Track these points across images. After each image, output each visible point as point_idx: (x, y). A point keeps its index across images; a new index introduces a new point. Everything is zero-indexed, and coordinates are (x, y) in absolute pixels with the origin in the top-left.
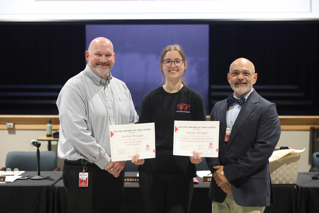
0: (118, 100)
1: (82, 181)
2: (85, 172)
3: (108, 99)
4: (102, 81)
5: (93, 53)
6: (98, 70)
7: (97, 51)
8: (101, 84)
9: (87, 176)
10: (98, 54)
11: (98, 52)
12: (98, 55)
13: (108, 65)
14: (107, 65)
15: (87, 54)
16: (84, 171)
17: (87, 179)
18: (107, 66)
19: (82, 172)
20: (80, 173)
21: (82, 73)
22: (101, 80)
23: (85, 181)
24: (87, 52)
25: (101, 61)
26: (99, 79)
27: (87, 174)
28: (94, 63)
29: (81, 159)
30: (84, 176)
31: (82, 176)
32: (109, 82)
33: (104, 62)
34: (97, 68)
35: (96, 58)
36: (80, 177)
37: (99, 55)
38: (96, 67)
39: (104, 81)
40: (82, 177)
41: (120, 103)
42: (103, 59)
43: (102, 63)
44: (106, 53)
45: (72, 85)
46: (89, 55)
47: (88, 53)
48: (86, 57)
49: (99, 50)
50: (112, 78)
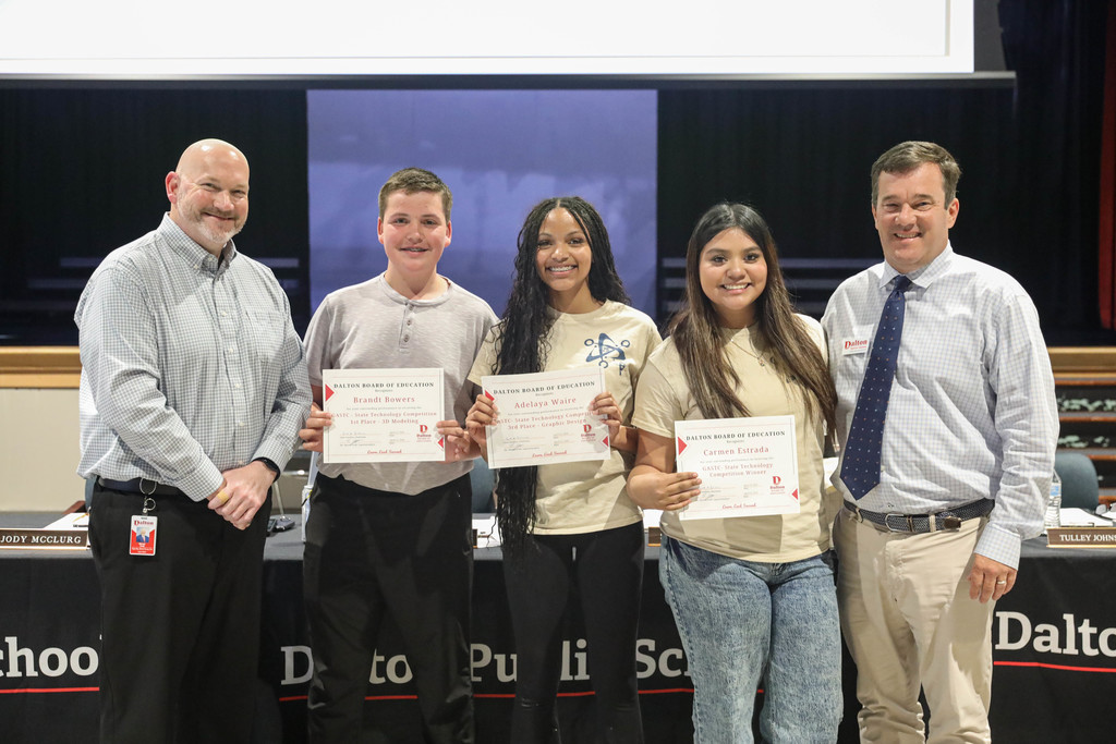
0: (252, 317)
1: (139, 539)
2: (150, 514)
3: (224, 313)
4: (210, 259)
5: (196, 181)
6: (207, 229)
7: (206, 175)
8: (204, 267)
9: (154, 527)
10: (209, 185)
11: (212, 179)
12: (210, 188)
13: (235, 219)
14: (229, 219)
15: (174, 181)
16: (145, 510)
17: (152, 533)
18: (232, 222)
19: (140, 513)
20: (134, 518)
21: (149, 236)
22: (207, 257)
23: (148, 541)
24: (171, 177)
25: (216, 204)
26: (202, 255)
27: (154, 519)
28: (196, 208)
29: (140, 478)
30: (146, 526)
31: (140, 525)
32: (227, 266)
33: (224, 210)
34: (203, 224)
35: (203, 197)
36: (134, 528)
37: (213, 186)
38: (199, 221)
39: (213, 260)
40: (138, 529)
41: (255, 325)
42: (224, 201)
43: (219, 211)
44: (234, 187)
45: (121, 267)
46: (181, 186)
47: (178, 178)
48: (168, 188)
49: (213, 174)
50: (235, 254)
